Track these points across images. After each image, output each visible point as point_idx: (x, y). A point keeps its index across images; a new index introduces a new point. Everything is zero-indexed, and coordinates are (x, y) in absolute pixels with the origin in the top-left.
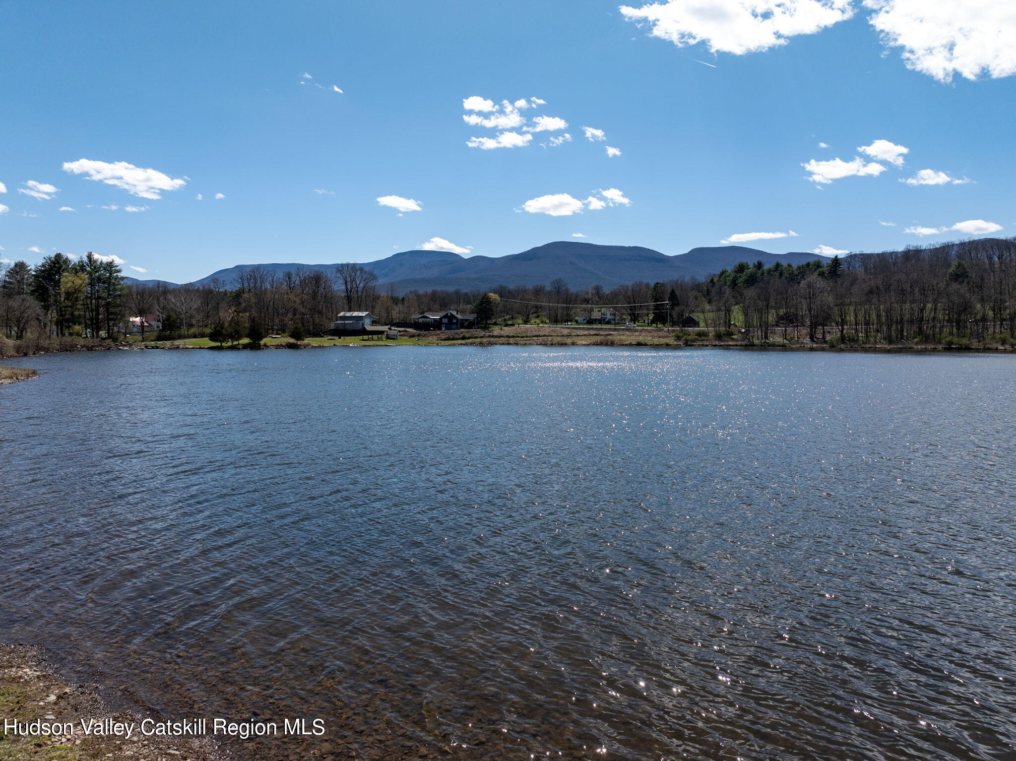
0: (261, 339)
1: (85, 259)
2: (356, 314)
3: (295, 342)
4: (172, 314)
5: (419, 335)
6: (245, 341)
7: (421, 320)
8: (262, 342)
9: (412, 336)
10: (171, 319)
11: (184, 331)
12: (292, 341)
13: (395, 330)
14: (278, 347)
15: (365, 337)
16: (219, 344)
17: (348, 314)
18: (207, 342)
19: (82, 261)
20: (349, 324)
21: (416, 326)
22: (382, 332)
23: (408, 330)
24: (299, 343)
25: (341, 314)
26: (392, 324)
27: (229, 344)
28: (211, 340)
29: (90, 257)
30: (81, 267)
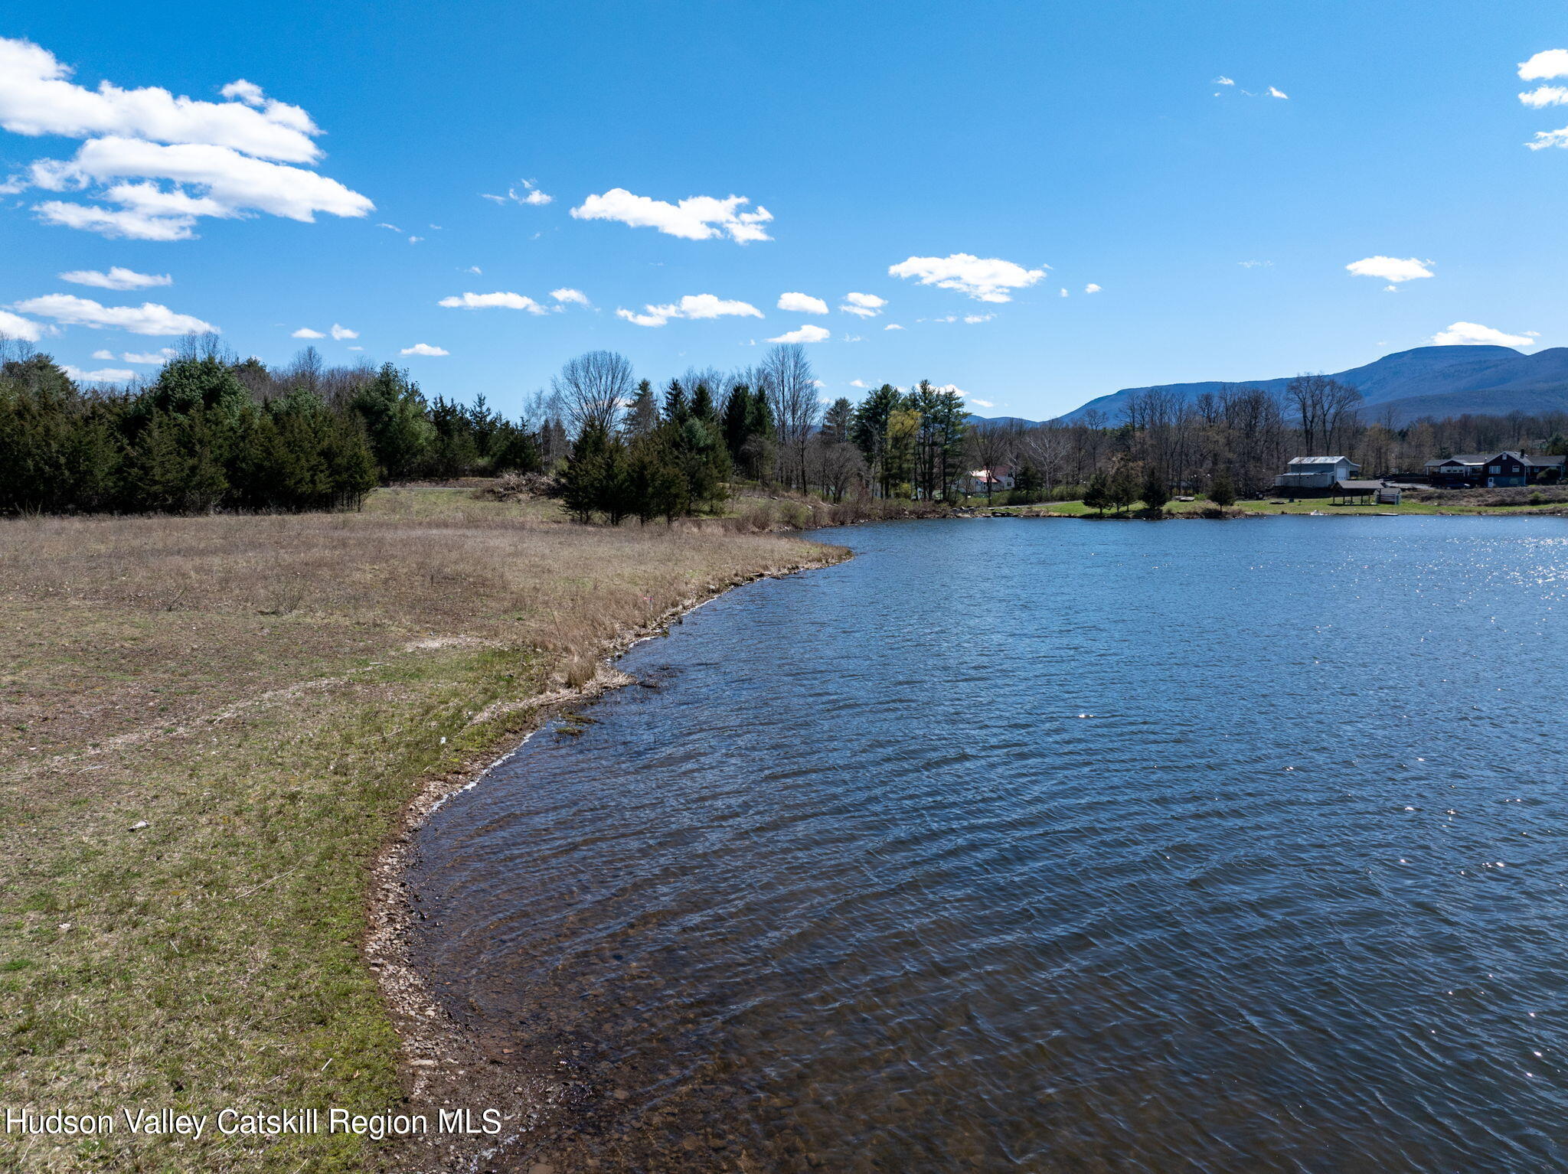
0: (1163, 503)
1: (919, 390)
2: (1320, 460)
3: (1218, 508)
4: (1031, 465)
5: (1440, 497)
6: (1139, 505)
7: (1444, 470)
8: (1165, 508)
9: (1428, 498)
10: (1029, 473)
11: (1045, 491)
12: (1213, 506)
13: (1394, 488)
14: (1190, 515)
15: (1339, 500)
16: (1097, 510)
17: (1307, 461)
18: (1080, 507)
19: (914, 394)
20: (1308, 477)
21: (1436, 479)
22: (1369, 492)
23: (1419, 486)
24: (1224, 509)
25: (1295, 461)
26: (1387, 477)
27: (1114, 510)
28: (1086, 504)
29: (924, 385)
30: (913, 402)
